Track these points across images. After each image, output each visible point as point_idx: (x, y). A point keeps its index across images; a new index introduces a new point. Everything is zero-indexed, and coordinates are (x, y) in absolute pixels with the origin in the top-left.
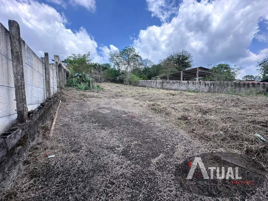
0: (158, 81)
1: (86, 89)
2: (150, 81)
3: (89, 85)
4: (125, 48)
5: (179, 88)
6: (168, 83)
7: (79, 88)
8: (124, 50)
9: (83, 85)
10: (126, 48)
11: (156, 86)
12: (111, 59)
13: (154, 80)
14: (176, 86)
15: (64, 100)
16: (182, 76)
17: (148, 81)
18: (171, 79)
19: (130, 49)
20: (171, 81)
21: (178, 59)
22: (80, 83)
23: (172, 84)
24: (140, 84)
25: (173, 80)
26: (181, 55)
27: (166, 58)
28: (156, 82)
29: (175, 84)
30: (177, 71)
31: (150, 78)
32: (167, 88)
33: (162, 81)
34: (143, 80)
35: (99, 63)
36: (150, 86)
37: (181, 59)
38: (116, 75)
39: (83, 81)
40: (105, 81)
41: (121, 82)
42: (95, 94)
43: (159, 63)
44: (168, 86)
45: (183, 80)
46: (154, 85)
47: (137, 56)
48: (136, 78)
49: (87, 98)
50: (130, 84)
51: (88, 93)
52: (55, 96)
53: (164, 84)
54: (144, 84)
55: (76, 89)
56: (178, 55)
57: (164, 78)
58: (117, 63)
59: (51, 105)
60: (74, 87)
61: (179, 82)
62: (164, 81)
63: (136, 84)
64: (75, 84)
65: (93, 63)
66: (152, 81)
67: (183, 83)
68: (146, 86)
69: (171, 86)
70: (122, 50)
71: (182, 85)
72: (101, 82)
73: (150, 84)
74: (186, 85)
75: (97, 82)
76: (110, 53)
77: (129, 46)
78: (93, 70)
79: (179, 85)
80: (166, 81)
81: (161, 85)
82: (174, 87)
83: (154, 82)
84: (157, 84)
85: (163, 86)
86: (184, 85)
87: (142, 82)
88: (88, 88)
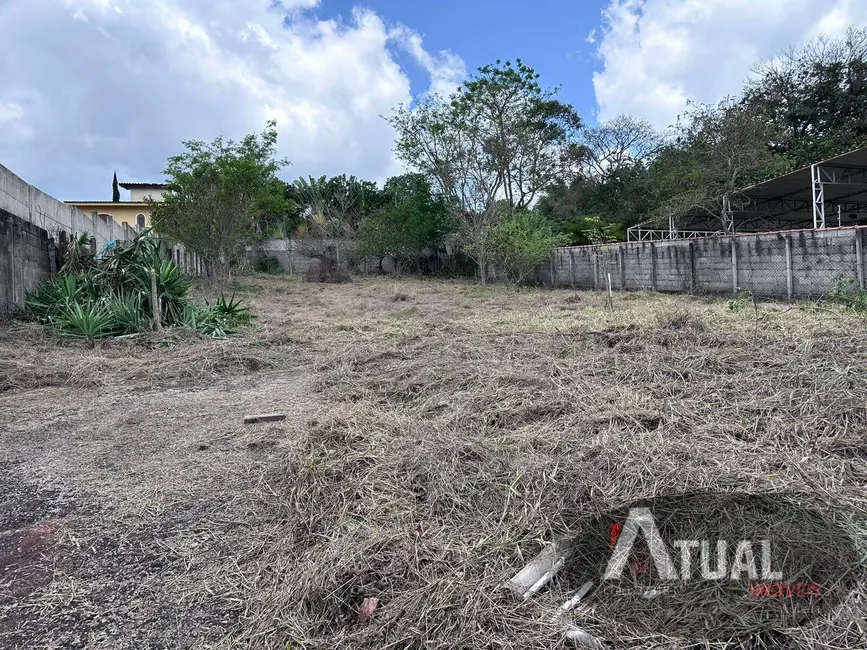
2: (617, 246)
3: (148, 307)
4: (482, 76)
5: (802, 281)
6: (725, 251)
8: (473, 87)
9: (106, 307)
10: (485, 71)
11: (654, 276)
12: (407, 146)
13: (639, 244)
14: (780, 269)
16: (818, 198)
17: (604, 247)
18: (746, 221)
19: (508, 74)
20: (747, 239)
21: (825, 91)
23: (755, 258)
24: (563, 275)
27: (739, 99)
28: (654, 251)
29: (777, 259)
30: (783, 165)
32: (721, 286)
33: (686, 243)
34: (577, 250)
37: (843, 85)
44: (730, 272)
45: (831, 222)
46: (639, 270)
47: (554, 108)
53: (703, 261)
54: (582, 269)
56: (818, 66)
57: (700, 221)
58: (437, 162)
61: (802, 237)
62: (701, 241)
63: (537, 277)
66: (630, 247)
67: (826, 246)
68: (596, 280)
69: (746, 273)
70: (459, 90)
71: (820, 261)
72: (347, 280)
73: (615, 267)
74: (847, 258)
75: (323, 280)
76: (397, 115)
77: (498, 62)
78: (319, 218)
79: (804, 260)
80: (711, 242)
81: (682, 271)
82: (769, 279)
83: (641, 251)
84: (660, 261)
85: (700, 278)
86: (837, 258)
87: (573, 257)
88: (130, 325)
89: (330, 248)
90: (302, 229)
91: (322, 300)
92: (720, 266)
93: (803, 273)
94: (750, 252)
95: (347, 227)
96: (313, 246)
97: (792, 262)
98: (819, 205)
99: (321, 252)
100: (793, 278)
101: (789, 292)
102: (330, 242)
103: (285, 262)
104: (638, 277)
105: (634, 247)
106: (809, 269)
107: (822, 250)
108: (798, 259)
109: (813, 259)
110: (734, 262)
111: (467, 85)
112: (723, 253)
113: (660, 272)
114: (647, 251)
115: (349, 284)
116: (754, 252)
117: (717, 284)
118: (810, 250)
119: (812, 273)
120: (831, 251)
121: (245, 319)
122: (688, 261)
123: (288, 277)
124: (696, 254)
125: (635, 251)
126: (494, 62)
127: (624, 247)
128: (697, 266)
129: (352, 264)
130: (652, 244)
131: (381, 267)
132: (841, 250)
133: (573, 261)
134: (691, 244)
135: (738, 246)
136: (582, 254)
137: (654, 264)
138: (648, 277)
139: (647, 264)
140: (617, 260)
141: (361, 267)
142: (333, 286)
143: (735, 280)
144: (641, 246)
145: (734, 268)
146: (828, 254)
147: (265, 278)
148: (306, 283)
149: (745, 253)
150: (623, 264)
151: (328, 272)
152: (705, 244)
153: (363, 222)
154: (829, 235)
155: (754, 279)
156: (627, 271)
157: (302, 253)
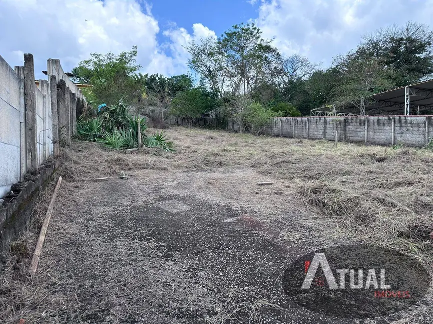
0: (331, 118)
1: (126, 146)
2: (305, 118)
3: (135, 136)
4: (234, 30)
5: (399, 138)
6: (362, 123)
7: (108, 144)
8: (230, 35)
9: (118, 137)
10: (235, 28)
11: (325, 133)
12: (194, 62)
13: (317, 117)
14: (388, 132)
15: (68, 176)
16: (407, 102)
17: (299, 119)
18: (370, 110)
19: (246, 30)
20: (372, 118)
22: (110, 131)
23: (376, 127)
24: (276, 130)
25: (379, 113)
26: (402, 39)
27: (354, 51)
28: (325, 122)
29: (387, 128)
30: (389, 85)
31: (304, 110)
32: (359, 139)
33: (342, 119)
34: (284, 119)
35: (161, 76)
36: (305, 135)
37: (402, 48)
38: (207, 107)
39: (119, 125)
40: (177, 124)
41: (221, 124)
42: (151, 159)
43: (334, 66)
44: (363, 133)
45: (413, 113)
46: (317, 129)
47: (267, 49)
48: (264, 113)
49: (130, 169)
50: (247, 129)
51: (132, 157)
52: (48, 164)
53: (350, 127)
54: (286, 128)
55: (102, 147)
56: (392, 39)
57: (352, 109)
58: (210, 71)
59: (37, 189)
60: (95, 141)
61: (400, 120)
62: (350, 118)
63: (263, 130)
64: (99, 131)
65: (147, 75)
66: (312, 119)
67: (411, 123)
68: (294, 134)
69: (371, 133)
70: (222, 36)
71: (408, 130)
72: (168, 128)
73: (304, 128)
74: (421, 129)
75: (156, 127)
76: (191, 46)
77: (242, 24)
78: (144, 95)
79: (400, 129)
80: (355, 118)
81: (339, 131)
82: (383, 137)
83: (318, 121)
84: (328, 126)
85: (348, 135)
86: (416, 129)
87: (282, 122)
88: (131, 144)
92: (359, 130)
93: (400, 135)
94: (374, 124)
97: (394, 130)
98: (407, 105)
100: (394, 136)
101: (392, 143)
104: (316, 133)
105: (315, 119)
106: (402, 133)
107: (409, 125)
108: (397, 128)
109: (404, 129)
110: (366, 128)
111: (226, 34)
112: (360, 124)
113: (328, 131)
114: (321, 121)
116: (376, 124)
117: (357, 138)
118: (403, 125)
119: (404, 135)
120: (413, 126)
122: (342, 126)
124: (347, 124)
125: (315, 121)
126: (240, 24)
127: (310, 119)
128: (347, 129)
130: (325, 118)
132: (418, 125)
133: (282, 124)
134: (345, 119)
135: (368, 121)
136: (287, 121)
137: (325, 127)
138: (321, 133)
139: (321, 127)
140: (305, 124)
143: (366, 137)
144: (318, 119)
145: (366, 131)
146: (412, 127)
149: (371, 125)
150: (309, 127)
152: (352, 119)
154: (413, 118)
155: (375, 137)
156: (310, 130)
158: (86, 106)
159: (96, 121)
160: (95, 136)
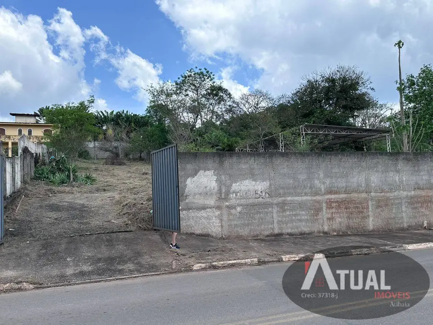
1: (62, 182)
3: (69, 176)
9: (58, 176)
15: (27, 196)
22: (54, 174)
26: (336, 79)
39: (60, 169)
49: (55, 193)
51: (60, 188)
52: (19, 191)
56: (328, 79)
60: (44, 180)
72: (125, 164)
75: (113, 164)
76: (150, 88)
77: (196, 68)
78: (110, 132)
88: (65, 181)
89: (116, 148)
90: (101, 136)
91: (115, 174)
95: (124, 136)
96: (108, 145)
99: (111, 149)
102: (115, 144)
103: (92, 153)
111: (182, 77)
115: (125, 166)
121: (94, 180)
123: (95, 161)
126: (194, 68)
129: (127, 155)
131: (141, 157)
141: (131, 157)
142: (117, 167)
147: (84, 162)
148: (105, 165)
151: (115, 159)
153: (132, 135)
157: (101, 149)
158: (41, 158)
159: (46, 168)
160: (45, 177)
